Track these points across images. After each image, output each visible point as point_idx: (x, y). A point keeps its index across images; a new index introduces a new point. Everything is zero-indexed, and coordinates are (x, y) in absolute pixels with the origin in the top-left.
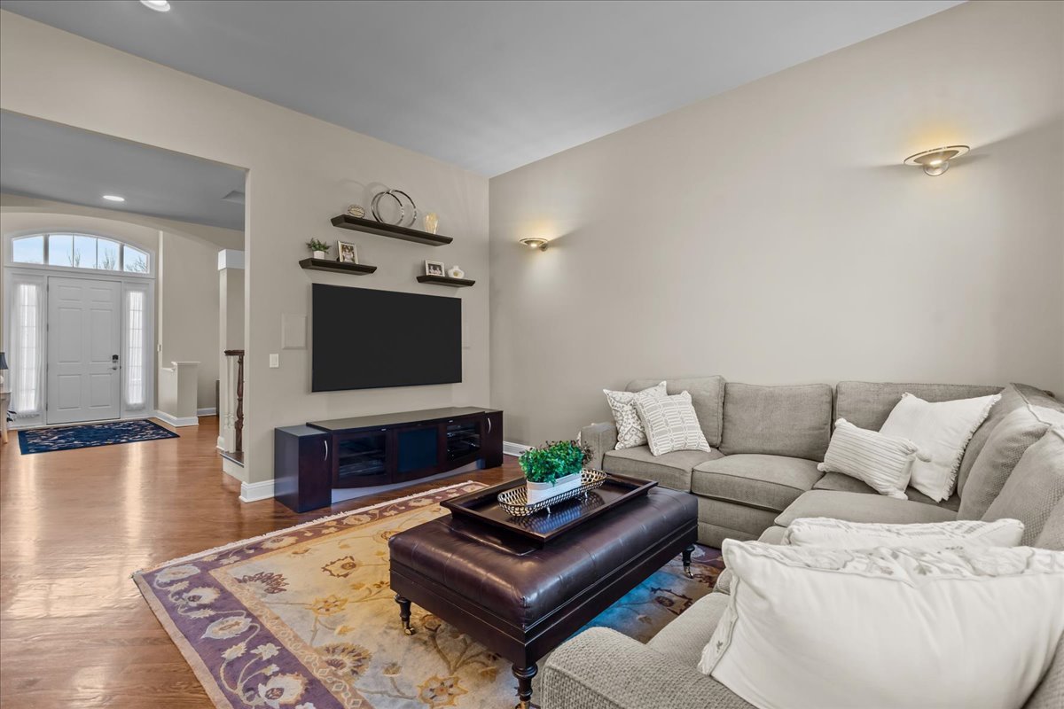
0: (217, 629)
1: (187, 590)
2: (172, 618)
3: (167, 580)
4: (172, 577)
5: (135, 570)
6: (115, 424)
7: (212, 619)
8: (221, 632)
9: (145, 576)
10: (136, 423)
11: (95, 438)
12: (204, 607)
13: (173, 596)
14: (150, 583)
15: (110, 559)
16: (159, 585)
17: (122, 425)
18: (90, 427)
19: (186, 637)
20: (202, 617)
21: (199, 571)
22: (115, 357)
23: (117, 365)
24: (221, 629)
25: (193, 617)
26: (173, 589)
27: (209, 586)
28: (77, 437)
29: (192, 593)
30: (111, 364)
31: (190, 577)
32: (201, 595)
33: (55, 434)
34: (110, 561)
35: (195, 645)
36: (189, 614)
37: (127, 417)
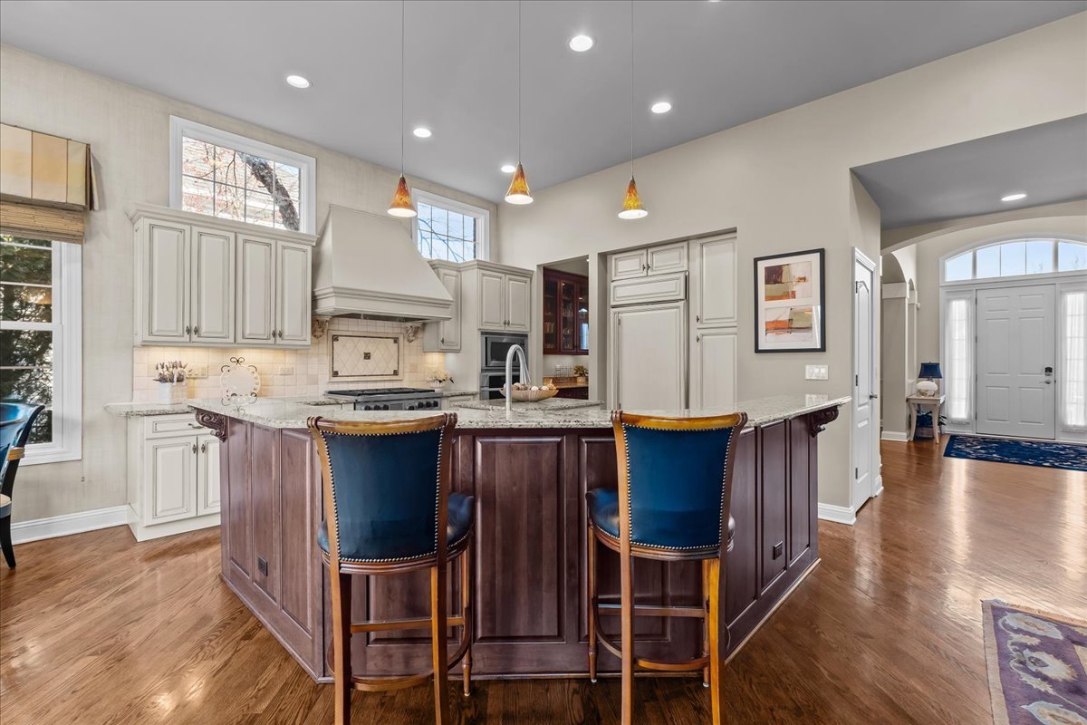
0: (1046, 711)
1: (1032, 648)
2: (999, 664)
3: (1014, 624)
4: (1023, 626)
5: (990, 598)
6: (1046, 444)
7: (1044, 697)
8: (1049, 718)
9: (994, 608)
10: (1074, 448)
11: (1015, 455)
12: (1045, 678)
13: (1013, 644)
14: (996, 618)
15: (970, 575)
16: (1004, 625)
17: (1054, 446)
18: (1017, 443)
19: (1004, 693)
20: (1035, 687)
21: (1061, 638)
22: (1049, 370)
23: (1051, 379)
24: (1052, 715)
25: (1024, 679)
26: (1017, 637)
27: (1065, 660)
28: (998, 450)
29: (1036, 655)
30: (1044, 377)
31: (1046, 637)
32: (1048, 663)
33: (979, 444)
34: (969, 577)
35: (1010, 707)
36: (1021, 673)
37: (1063, 439)
